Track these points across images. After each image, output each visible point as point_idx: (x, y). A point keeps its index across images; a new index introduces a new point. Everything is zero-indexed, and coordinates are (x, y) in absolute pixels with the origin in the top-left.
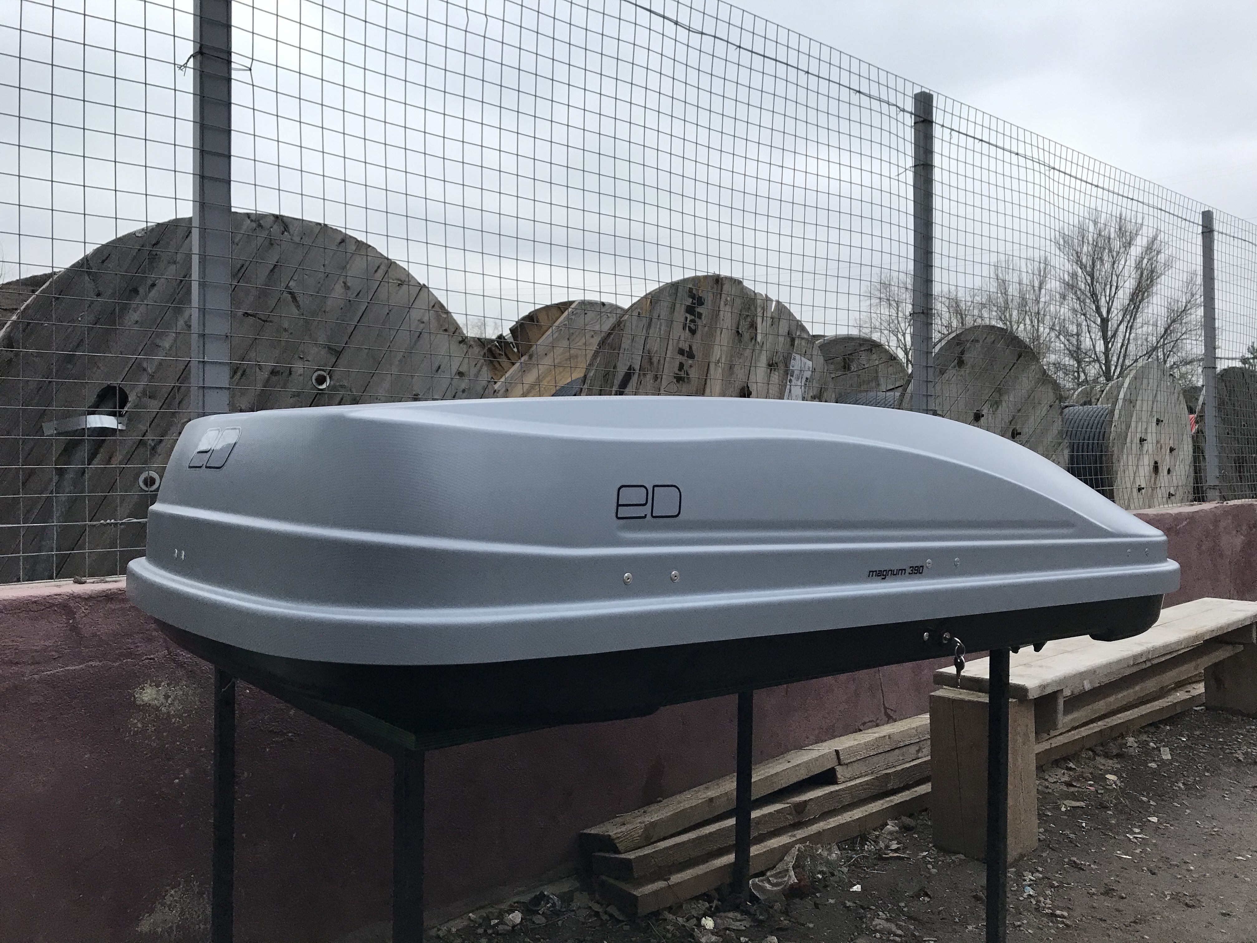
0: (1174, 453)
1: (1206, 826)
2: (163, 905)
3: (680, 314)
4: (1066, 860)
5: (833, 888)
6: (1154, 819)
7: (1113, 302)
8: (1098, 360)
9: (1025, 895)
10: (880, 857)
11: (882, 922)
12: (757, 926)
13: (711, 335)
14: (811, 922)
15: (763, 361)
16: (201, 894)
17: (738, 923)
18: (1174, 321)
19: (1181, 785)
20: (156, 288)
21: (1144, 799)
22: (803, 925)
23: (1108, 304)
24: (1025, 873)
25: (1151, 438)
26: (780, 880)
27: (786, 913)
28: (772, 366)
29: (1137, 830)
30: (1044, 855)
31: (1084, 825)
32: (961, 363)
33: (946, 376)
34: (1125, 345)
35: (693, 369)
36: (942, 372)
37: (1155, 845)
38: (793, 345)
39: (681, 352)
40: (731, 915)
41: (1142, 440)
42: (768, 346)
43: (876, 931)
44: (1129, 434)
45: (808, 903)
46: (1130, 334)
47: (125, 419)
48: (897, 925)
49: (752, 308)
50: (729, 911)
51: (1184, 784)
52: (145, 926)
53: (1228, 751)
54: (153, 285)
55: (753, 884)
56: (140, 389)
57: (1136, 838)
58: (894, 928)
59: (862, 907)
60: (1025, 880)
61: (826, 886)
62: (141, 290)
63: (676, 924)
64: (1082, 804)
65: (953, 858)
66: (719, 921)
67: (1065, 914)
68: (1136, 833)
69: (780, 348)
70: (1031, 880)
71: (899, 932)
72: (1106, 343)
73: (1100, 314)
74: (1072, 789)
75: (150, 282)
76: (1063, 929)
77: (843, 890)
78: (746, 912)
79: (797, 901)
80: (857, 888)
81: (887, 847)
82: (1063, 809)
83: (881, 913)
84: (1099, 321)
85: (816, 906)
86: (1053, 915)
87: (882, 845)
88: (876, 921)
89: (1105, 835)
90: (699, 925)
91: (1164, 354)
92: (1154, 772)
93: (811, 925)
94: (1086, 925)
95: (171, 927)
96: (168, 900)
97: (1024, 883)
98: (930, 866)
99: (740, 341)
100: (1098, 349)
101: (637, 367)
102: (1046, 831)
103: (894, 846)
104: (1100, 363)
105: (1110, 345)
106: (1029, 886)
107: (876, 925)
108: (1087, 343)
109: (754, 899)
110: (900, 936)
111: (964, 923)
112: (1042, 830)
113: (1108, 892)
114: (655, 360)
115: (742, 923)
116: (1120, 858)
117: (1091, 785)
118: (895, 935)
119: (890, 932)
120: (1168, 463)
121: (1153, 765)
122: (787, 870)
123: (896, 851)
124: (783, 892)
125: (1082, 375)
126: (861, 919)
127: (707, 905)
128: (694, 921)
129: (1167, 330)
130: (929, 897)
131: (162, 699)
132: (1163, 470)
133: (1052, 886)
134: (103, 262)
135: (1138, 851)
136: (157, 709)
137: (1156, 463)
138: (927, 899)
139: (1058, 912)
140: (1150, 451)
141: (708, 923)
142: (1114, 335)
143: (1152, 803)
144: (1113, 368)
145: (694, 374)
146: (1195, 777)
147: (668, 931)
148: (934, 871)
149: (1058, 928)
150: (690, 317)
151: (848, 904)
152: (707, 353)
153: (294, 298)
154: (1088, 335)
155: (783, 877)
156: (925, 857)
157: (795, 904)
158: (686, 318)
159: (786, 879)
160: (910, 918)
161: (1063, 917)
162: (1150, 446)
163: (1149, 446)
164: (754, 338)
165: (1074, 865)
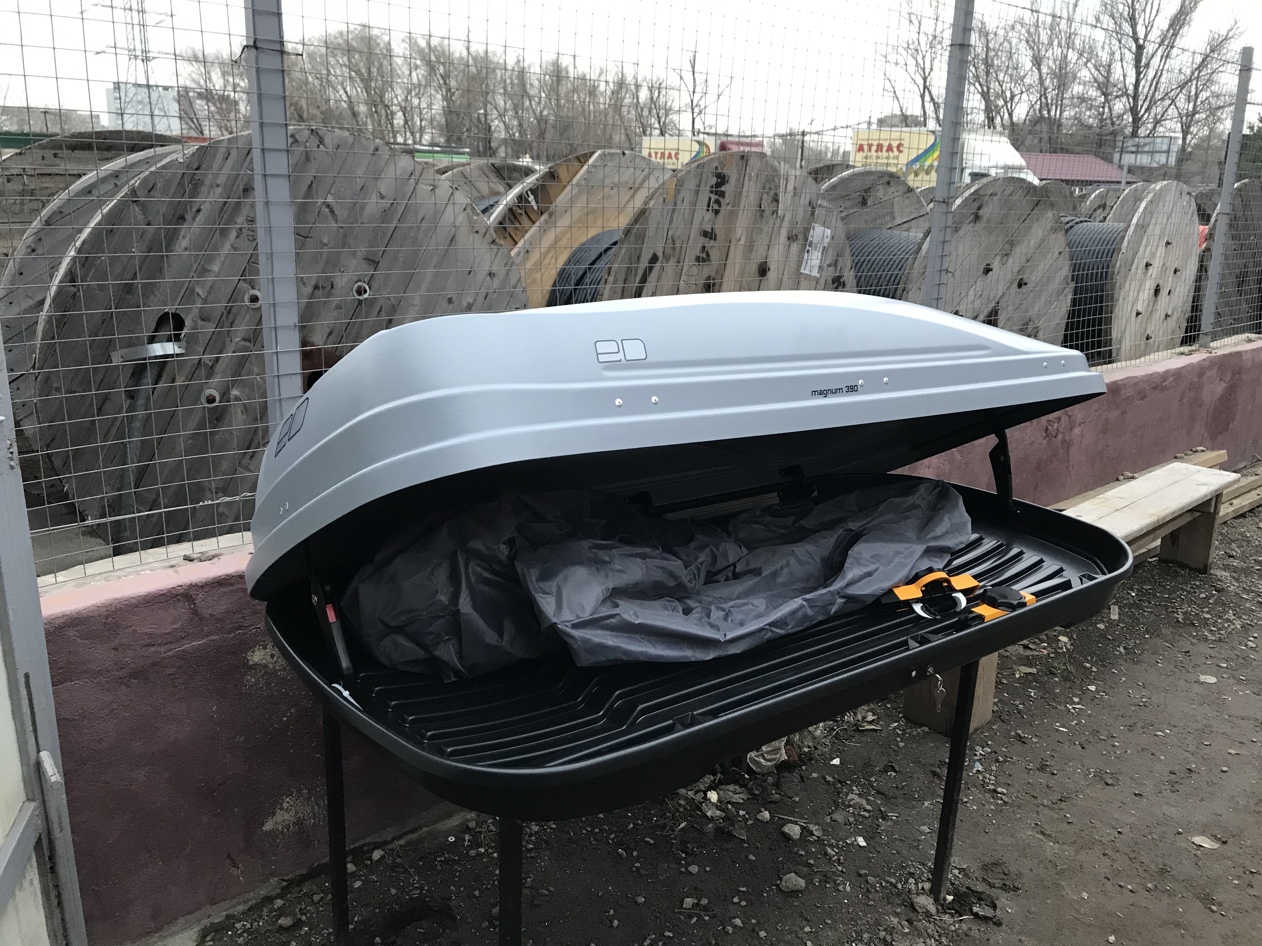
0: (1178, 273)
1: (1136, 695)
2: (281, 809)
3: (705, 195)
4: (1012, 733)
5: (817, 761)
6: (1093, 688)
7: (1152, 26)
8: (1125, 94)
9: (974, 771)
10: (857, 729)
11: (856, 797)
12: (753, 799)
13: (733, 215)
14: (797, 795)
15: (784, 233)
16: (309, 798)
17: (737, 796)
18: (1212, 51)
19: (1122, 649)
20: (201, 214)
21: (1088, 665)
22: (791, 798)
23: (1146, 27)
24: (978, 748)
25: (1157, 263)
26: (773, 757)
27: (777, 785)
28: (791, 238)
29: (1076, 700)
30: (995, 727)
31: (1032, 694)
32: (977, 218)
33: (961, 232)
34: (1158, 76)
35: (714, 249)
36: (957, 230)
37: (1089, 716)
38: (813, 214)
39: (705, 234)
40: (731, 787)
41: (1148, 265)
42: (788, 218)
43: (850, 806)
44: (1136, 260)
45: (795, 777)
46: (1165, 64)
47: (184, 343)
48: (867, 800)
49: (776, 180)
50: (729, 784)
51: (1125, 648)
52: (268, 826)
53: (1170, 610)
54: (199, 211)
55: (751, 758)
56: (195, 312)
57: (1074, 708)
58: (864, 802)
59: (840, 782)
60: (976, 755)
61: (810, 759)
62: (188, 217)
63: (686, 799)
64: (1034, 671)
65: (919, 730)
66: (721, 792)
67: (1005, 791)
68: (1074, 703)
69: (799, 218)
70: (981, 755)
71: (869, 807)
72: (1138, 73)
73: (1136, 40)
74: (1029, 653)
75: (195, 209)
76: (1001, 805)
77: (824, 764)
78: (744, 786)
79: (787, 774)
80: (836, 761)
81: (864, 718)
82: (1017, 676)
83: (854, 788)
84: (1134, 48)
85: (802, 779)
86: (995, 791)
87: (859, 717)
88: (851, 796)
89: (1048, 705)
90: (705, 798)
91: (1197, 88)
92: (1102, 635)
93: (797, 799)
94: (1021, 801)
95: (289, 825)
96: (285, 805)
97: (976, 758)
98: (899, 739)
99: (762, 216)
100: (1127, 82)
101: (660, 255)
102: (1000, 701)
103: (870, 717)
104: (1128, 96)
105: (1142, 76)
106: (979, 760)
107: (851, 800)
108: (1117, 73)
109: (750, 771)
110: (868, 811)
111: (922, 799)
112: (996, 700)
113: (1042, 768)
114: (678, 245)
115: (740, 795)
116: (1058, 730)
117: (1044, 648)
118: (865, 810)
119: (861, 807)
120: (1170, 285)
121: (1101, 626)
122: (780, 749)
123: (871, 723)
124: (777, 767)
125: (1106, 110)
126: (839, 793)
127: (712, 778)
128: (701, 795)
129: (1206, 59)
130: (896, 772)
131: (268, 658)
132: (1164, 293)
133: (997, 761)
134: (150, 191)
135: (1074, 723)
136: (266, 666)
137: (1158, 286)
138: (894, 774)
139: (999, 790)
140: (1154, 276)
141: (713, 796)
142: (1147, 66)
143: (1094, 669)
144: (1140, 103)
145: (714, 254)
146: (1136, 639)
147: (680, 805)
148: (902, 744)
149: (997, 804)
150: (714, 197)
151: (829, 778)
152: (729, 231)
153: (332, 212)
154: (1119, 64)
155: (776, 754)
156: (895, 728)
157: (783, 777)
158: (710, 199)
159: (778, 756)
160: (878, 792)
161: (1002, 793)
162: (1155, 270)
163: (1153, 271)
164: (775, 212)
165: (1019, 738)
